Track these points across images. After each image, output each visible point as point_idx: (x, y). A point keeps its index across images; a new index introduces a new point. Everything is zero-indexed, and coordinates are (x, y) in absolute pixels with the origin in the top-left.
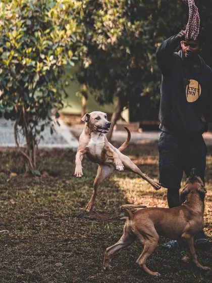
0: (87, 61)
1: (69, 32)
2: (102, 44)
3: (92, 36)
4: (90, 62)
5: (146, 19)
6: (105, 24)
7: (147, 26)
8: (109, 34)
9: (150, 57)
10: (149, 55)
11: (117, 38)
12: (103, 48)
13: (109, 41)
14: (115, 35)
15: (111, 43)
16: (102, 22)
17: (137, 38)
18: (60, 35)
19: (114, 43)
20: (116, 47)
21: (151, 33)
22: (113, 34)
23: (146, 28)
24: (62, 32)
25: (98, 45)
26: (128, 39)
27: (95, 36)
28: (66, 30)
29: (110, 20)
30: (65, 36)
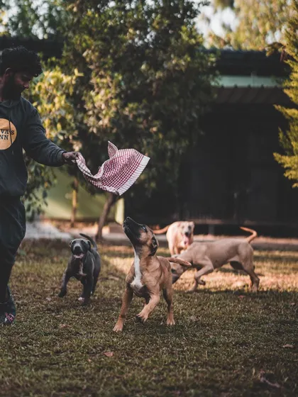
0: (77, 145)
1: (57, 106)
2: (94, 126)
3: (83, 118)
4: (80, 146)
5: (140, 102)
6: (96, 105)
7: (143, 109)
8: (100, 116)
9: (145, 142)
10: (144, 140)
11: (110, 120)
12: (95, 131)
13: (101, 123)
14: (107, 117)
15: (102, 125)
16: (93, 103)
17: (130, 121)
18: (48, 110)
19: (106, 126)
20: (109, 131)
21: (146, 116)
22: (105, 116)
23: (140, 112)
24: (50, 106)
25: (89, 128)
26: (122, 122)
27: (85, 118)
28: (54, 105)
29: (101, 100)
30: (53, 110)
